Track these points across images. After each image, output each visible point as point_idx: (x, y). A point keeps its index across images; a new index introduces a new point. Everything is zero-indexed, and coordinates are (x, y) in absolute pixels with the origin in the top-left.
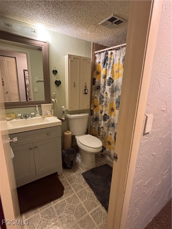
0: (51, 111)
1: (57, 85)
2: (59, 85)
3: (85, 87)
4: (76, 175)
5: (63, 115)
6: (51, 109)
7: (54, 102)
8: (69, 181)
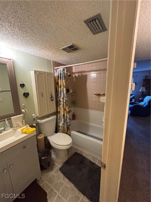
0: (22, 121)
1: (25, 96)
2: (28, 96)
3: (51, 95)
4: (54, 173)
5: (34, 122)
6: (22, 119)
7: (24, 112)
8: (49, 183)
